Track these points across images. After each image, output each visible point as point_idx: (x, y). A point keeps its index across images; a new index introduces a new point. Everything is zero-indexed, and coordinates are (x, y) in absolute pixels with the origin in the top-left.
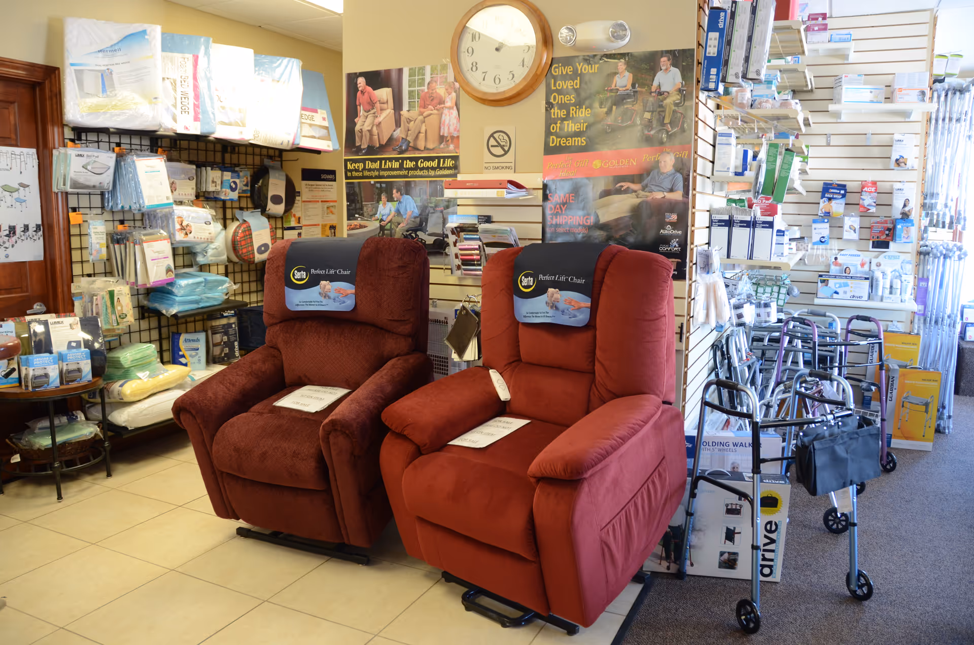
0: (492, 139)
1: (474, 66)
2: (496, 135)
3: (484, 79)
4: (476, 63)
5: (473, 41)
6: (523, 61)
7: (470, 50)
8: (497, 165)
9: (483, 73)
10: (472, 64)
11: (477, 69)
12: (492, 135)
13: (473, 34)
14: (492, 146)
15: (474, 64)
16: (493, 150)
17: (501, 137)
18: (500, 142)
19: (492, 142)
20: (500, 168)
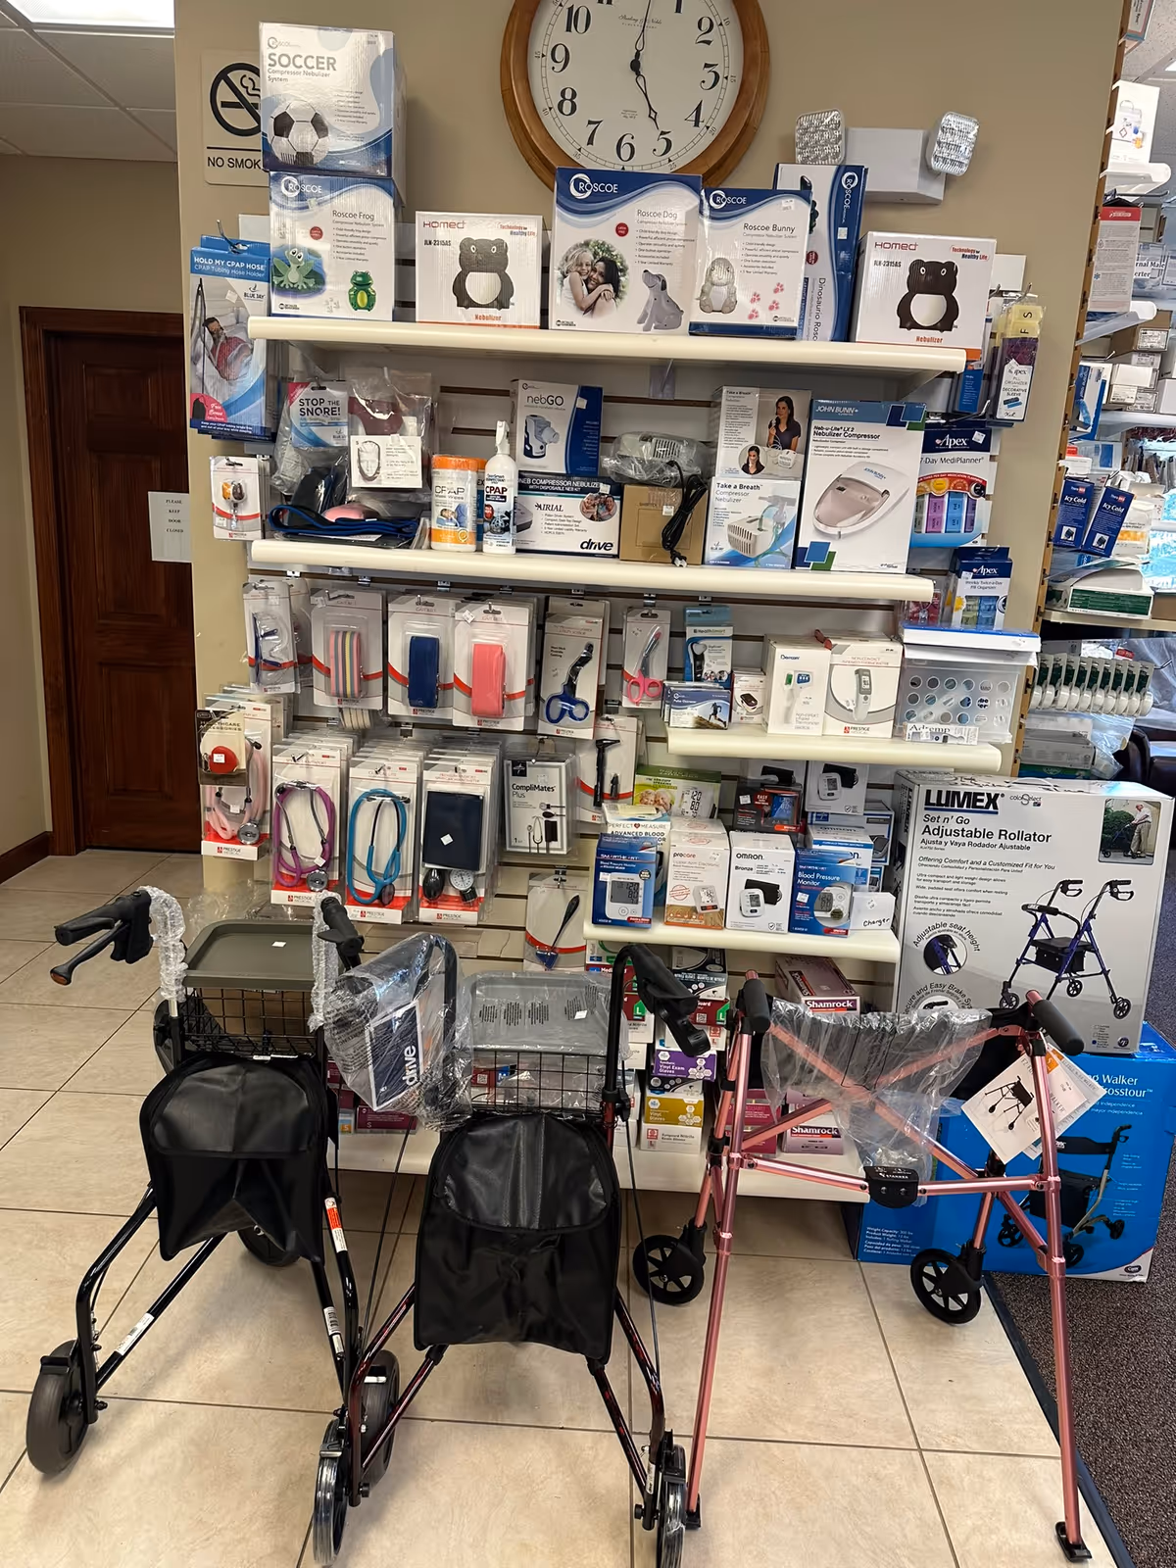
0: (223, 85)
1: (569, 101)
2: (232, 76)
3: (590, 141)
4: (574, 94)
5: (569, 29)
6: (698, 109)
7: (560, 55)
8: (241, 156)
9: (590, 123)
10: (563, 93)
11: (574, 109)
12: (223, 75)
13: (571, 9)
14: (225, 104)
15: (568, 95)
16: (227, 114)
17: (246, 82)
18: (245, 95)
19: (224, 94)
20: (249, 164)
